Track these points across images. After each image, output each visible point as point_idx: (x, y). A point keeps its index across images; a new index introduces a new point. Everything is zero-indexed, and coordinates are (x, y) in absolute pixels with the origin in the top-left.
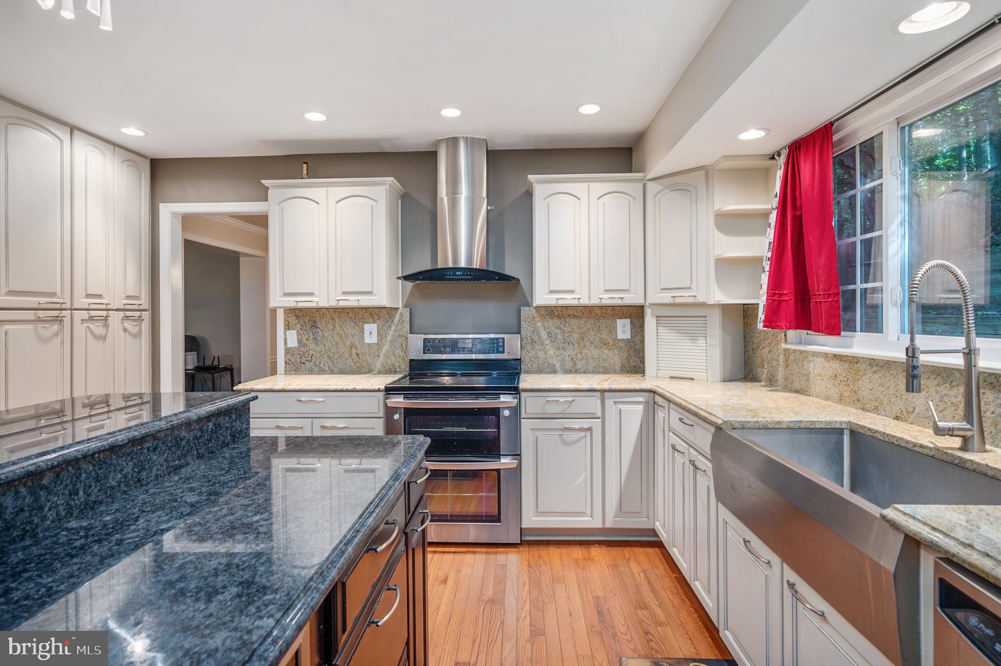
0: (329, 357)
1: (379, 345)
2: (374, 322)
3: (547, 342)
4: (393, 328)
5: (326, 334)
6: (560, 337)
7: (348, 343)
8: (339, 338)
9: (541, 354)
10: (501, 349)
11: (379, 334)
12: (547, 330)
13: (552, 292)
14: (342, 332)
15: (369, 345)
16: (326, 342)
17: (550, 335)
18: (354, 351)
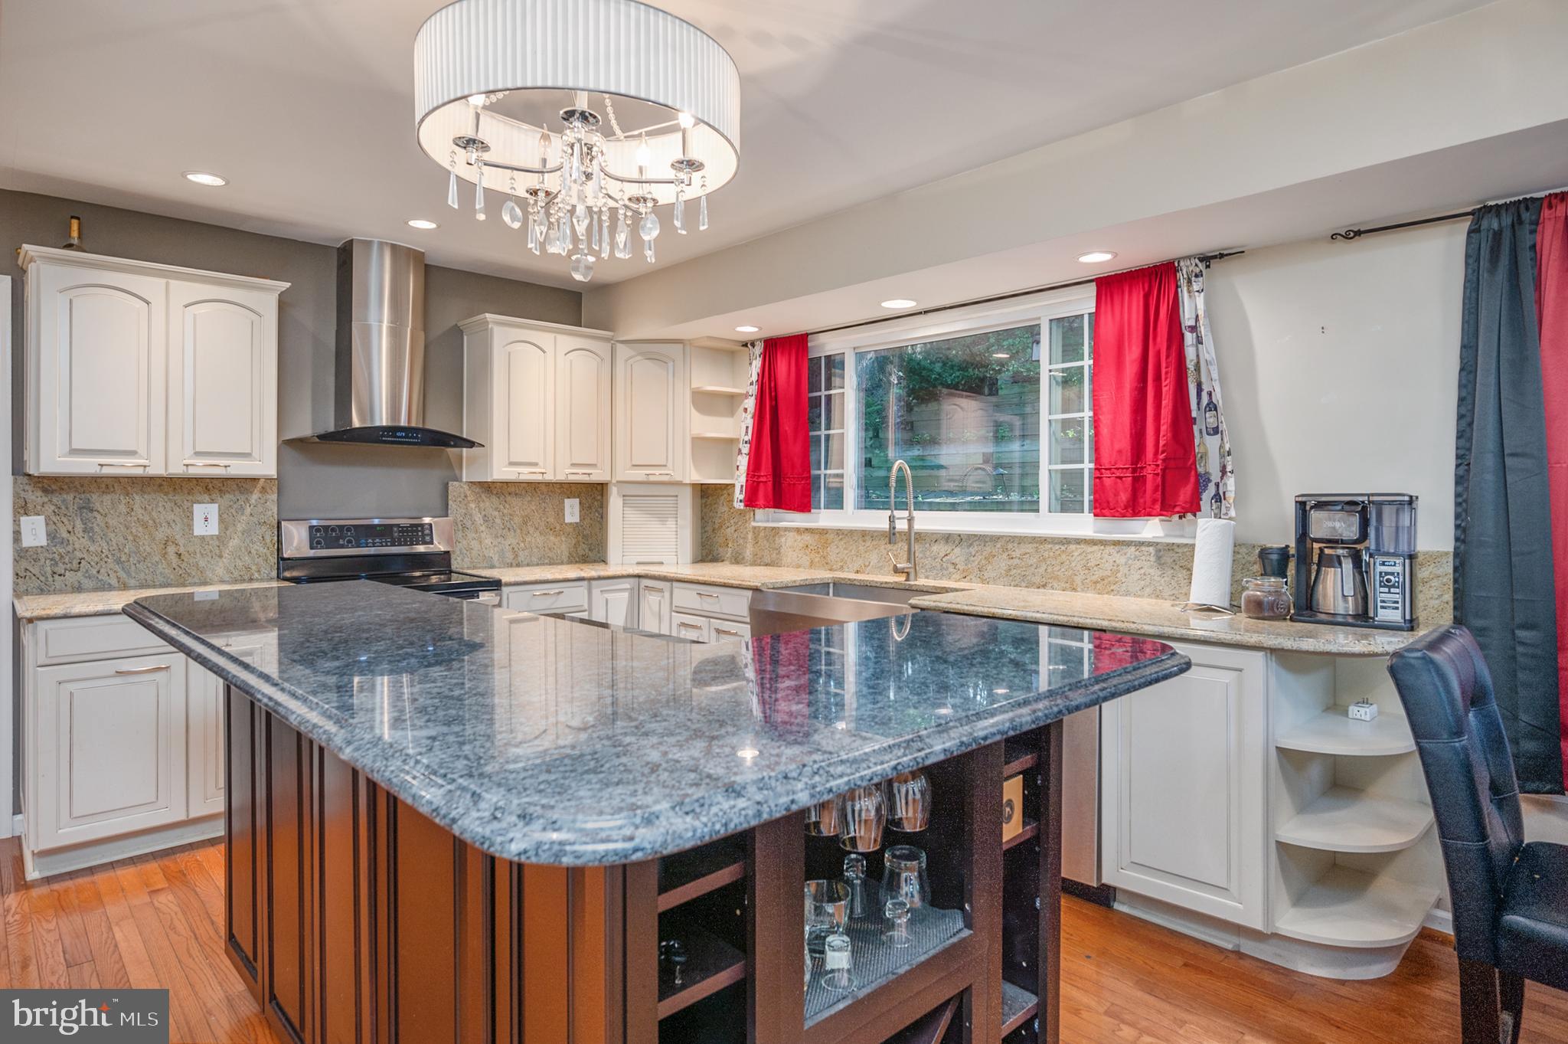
0: (118, 561)
1: (221, 539)
2: (213, 501)
3: (483, 528)
4: (248, 510)
5: (112, 522)
6: (498, 521)
7: (160, 535)
8: (140, 529)
9: (475, 544)
10: (428, 538)
11: (221, 520)
12: (483, 513)
13: (512, 464)
14: (147, 518)
15: (203, 538)
16: (113, 535)
17: (486, 518)
18: (171, 549)
